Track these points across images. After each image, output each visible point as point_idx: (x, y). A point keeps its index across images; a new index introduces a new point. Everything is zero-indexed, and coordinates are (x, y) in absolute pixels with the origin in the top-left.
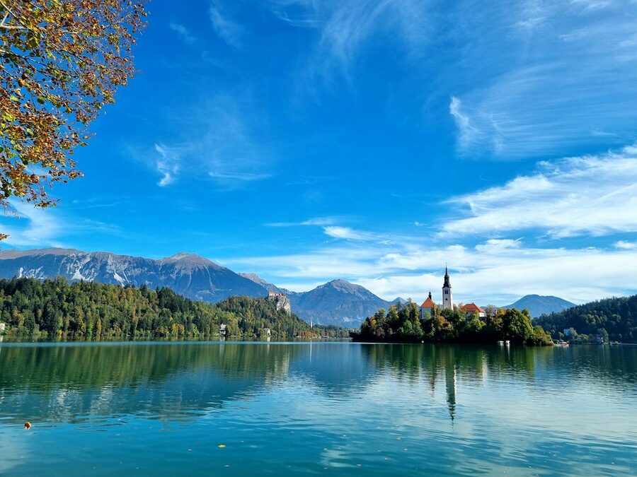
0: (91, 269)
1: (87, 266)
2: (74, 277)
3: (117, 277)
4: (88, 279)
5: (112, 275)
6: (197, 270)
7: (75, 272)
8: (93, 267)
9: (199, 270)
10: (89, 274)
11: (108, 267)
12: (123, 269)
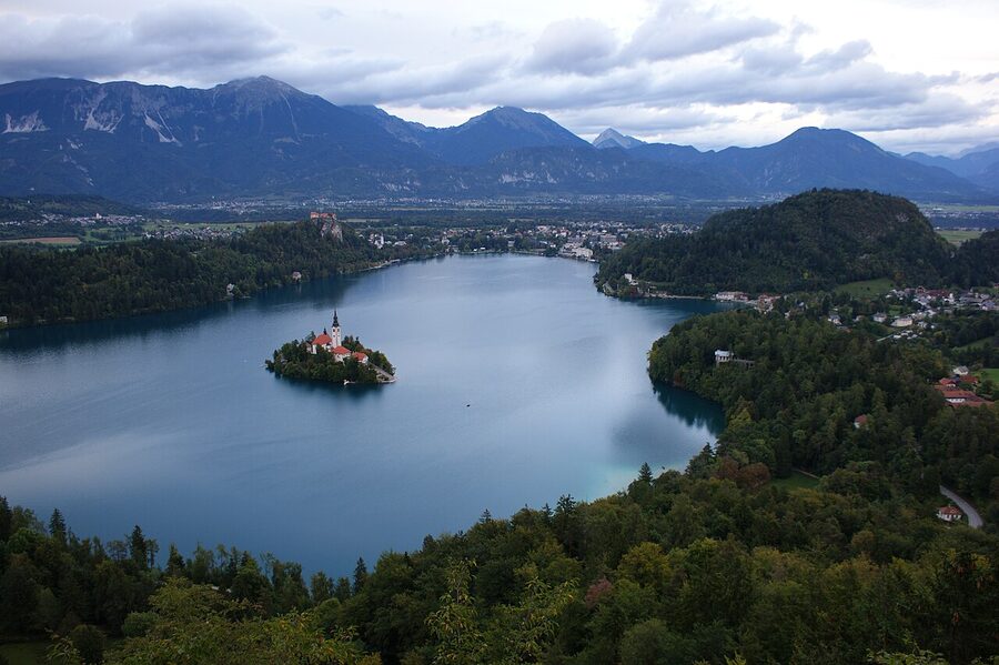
0: (109, 112)
1: (103, 108)
2: (87, 126)
3: (149, 122)
4: (107, 128)
5: (142, 119)
6: (270, 103)
7: (87, 117)
8: (112, 107)
9: (274, 103)
10: (109, 120)
11: (134, 107)
12: (158, 108)
